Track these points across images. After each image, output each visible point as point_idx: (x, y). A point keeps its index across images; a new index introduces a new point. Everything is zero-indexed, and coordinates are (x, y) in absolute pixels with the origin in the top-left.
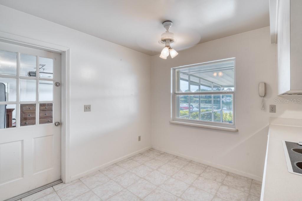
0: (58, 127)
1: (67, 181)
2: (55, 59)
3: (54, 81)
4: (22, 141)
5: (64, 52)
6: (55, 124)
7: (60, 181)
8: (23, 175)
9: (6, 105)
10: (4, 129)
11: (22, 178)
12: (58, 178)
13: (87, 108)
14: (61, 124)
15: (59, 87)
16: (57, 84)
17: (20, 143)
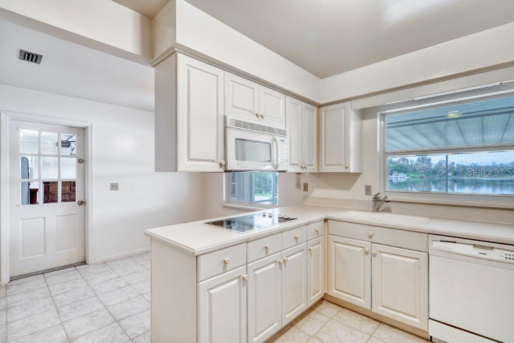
0: (82, 206)
1: (90, 263)
2: (78, 134)
3: (77, 158)
4: (45, 218)
5: (87, 127)
6: (79, 203)
7: (84, 263)
8: (45, 252)
9: (29, 184)
10: (28, 205)
11: (44, 255)
12: (83, 260)
13: (114, 187)
14: (85, 203)
15: (82, 164)
16: (81, 161)
17: (42, 220)
